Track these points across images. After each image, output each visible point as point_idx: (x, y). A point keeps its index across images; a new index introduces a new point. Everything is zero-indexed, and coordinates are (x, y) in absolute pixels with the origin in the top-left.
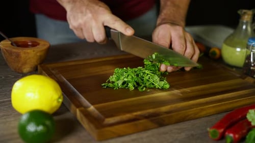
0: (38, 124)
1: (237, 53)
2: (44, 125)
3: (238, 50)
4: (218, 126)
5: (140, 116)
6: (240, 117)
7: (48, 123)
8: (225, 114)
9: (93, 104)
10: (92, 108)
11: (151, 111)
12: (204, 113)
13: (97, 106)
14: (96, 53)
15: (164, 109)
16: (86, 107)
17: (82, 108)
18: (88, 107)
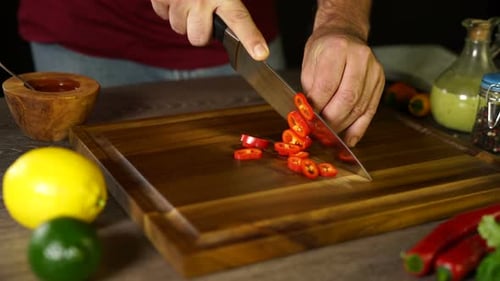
0: (67, 245)
1: (462, 105)
2: (79, 246)
3: (463, 97)
4: (421, 249)
5: (270, 228)
6: (465, 230)
7: (87, 242)
8: (435, 225)
9: (176, 205)
10: (174, 213)
11: (290, 218)
12: (394, 223)
13: (185, 208)
14: (184, 105)
15: (316, 214)
16: (162, 212)
17: (155, 214)
18: (167, 211)
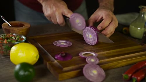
0: (25, 71)
6: (140, 67)
7: (31, 70)
10: (56, 62)
12: (119, 65)
17: (50, 62)
18: (54, 61)
